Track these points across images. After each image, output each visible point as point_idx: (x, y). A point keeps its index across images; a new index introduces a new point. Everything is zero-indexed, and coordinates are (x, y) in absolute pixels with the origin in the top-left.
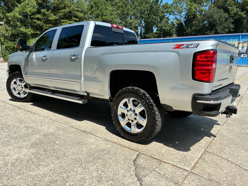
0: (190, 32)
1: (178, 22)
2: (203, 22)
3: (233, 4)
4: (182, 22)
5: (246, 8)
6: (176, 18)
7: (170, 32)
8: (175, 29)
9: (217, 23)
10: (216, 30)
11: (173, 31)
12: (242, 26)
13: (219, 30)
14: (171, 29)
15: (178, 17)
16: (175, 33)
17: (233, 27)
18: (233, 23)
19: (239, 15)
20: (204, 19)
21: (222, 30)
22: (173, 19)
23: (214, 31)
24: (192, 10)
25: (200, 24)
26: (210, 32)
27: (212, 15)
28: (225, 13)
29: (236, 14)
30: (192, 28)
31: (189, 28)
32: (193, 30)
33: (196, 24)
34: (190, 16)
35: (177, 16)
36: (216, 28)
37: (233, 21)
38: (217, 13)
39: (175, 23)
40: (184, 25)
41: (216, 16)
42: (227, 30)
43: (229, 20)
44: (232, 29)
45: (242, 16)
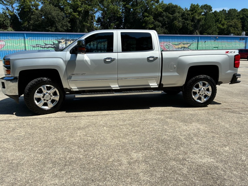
0: (27, 26)
1: (12, 14)
2: (41, 17)
3: (66, 4)
4: (16, 14)
5: (78, 9)
6: (7, 9)
7: (3, 23)
8: (8, 21)
9: (55, 20)
10: (56, 27)
11: (7, 23)
12: (76, 26)
13: (59, 27)
14: (4, 21)
15: (10, 8)
16: (10, 26)
17: (70, 26)
18: (69, 22)
19: (73, 15)
20: (41, 15)
21: (61, 27)
22: (4, 9)
23: (54, 27)
24: (27, 3)
25: (39, 19)
26: (51, 29)
27: (50, 12)
28: (61, 11)
29: (70, 14)
30: (30, 23)
31: (25, 22)
32: (32, 24)
33: (35, 18)
34: (25, 9)
35: (8, 7)
36: (55, 25)
37: (69, 20)
38: (54, 11)
39: (8, 14)
40: (19, 17)
41: (54, 13)
42: (65, 28)
43: (65, 19)
44: (70, 27)
45: (75, 17)
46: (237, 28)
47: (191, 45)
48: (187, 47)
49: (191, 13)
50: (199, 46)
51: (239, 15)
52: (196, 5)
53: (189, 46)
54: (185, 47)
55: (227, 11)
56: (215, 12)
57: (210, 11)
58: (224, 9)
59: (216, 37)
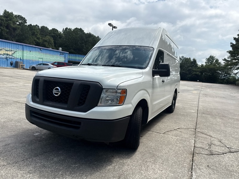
46: (51, 44)
47: (15, 52)
48: (10, 54)
49: (6, 20)
50: (24, 54)
51: (51, 33)
52: (11, 13)
53: (13, 54)
54: (9, 54)
55: (40, 27)
56: (31, 25)
57: (25, 23)
58: (37, 25)
59: (41, 49)
